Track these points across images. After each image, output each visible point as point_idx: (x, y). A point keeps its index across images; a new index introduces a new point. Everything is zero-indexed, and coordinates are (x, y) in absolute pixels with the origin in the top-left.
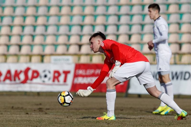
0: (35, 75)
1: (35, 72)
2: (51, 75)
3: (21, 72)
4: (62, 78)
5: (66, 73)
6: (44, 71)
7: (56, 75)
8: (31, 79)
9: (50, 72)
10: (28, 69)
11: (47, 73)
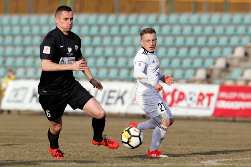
0: (181, 97)
1: (182, 94)
2: (195, 98)
3: (169, 93)
4: (205, 101)
5: (210, 95)
6: (190, 93)
7: (201, 97)
8: (177, 102)
9: (195, 94)
10: (175, 90)
11: (192, 95)
